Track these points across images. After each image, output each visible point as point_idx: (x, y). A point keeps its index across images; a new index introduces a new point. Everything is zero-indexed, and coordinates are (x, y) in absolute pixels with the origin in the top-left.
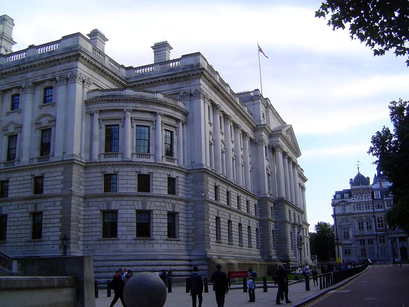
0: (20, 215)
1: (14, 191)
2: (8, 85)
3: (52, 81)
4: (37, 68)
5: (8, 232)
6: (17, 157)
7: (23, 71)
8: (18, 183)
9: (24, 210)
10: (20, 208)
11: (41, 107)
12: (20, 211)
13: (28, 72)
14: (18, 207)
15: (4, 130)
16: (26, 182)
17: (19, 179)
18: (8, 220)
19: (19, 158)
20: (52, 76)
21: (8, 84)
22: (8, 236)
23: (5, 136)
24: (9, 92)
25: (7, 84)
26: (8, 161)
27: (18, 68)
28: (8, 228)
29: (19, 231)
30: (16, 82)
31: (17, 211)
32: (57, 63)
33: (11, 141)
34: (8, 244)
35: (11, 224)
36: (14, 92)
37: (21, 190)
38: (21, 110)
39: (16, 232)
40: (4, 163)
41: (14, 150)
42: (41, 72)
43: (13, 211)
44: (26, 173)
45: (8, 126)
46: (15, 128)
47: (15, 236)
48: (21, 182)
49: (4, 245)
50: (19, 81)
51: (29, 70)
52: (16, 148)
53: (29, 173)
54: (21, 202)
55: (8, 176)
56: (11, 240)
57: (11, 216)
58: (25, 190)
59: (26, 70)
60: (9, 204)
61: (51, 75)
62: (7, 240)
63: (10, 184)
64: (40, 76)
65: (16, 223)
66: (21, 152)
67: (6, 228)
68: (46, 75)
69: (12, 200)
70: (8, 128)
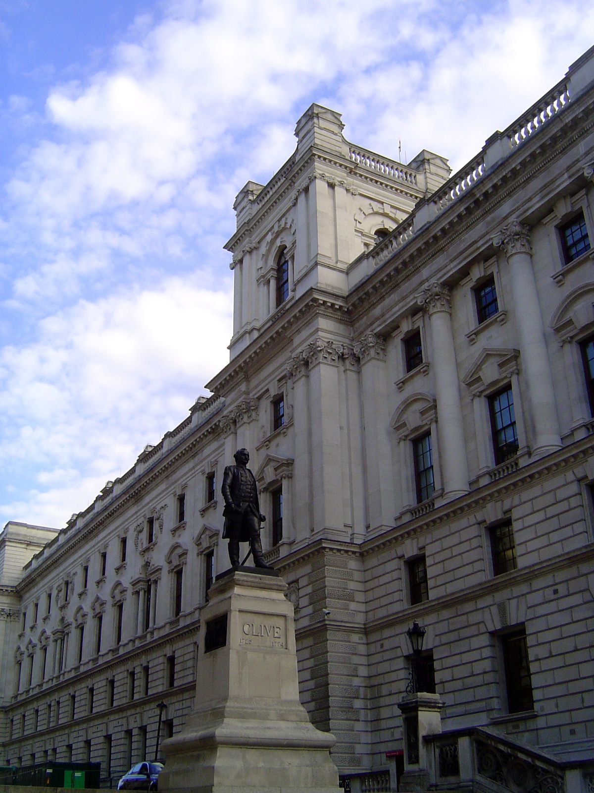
0: (564, 618)
1: (532, 545)
2: (455, 263)
3: (573, 195)
4: (521, 178)
5: (536, 681)
6: (520, 446)
7: (487, 206)
8: (540, 516)
9: (576, 599)
10: (561, 594)
11: (560, 279)
12: (565, 603)
13: (499, 203)
14: (556, 592)
15: (469, 385)
16: (563, 506)
17: (540, 503)
18: (530, 641)
19: (528, 447)
20: (570, 177)
21: (455, 258)
22: (537, 695)
23: (477, 400)
24: (464, 281)
25: (451, 261)
26: (497, 463)
27: (469, 202)
28: (533, 667)
29: (572, 673)
30: (475, 242)
31: (552, 606)
32: (574, 134)
33: (497, 409)
34: (541, 722)
35: (542, 652)
36: (477, 273)
37: (554, 537)
38: (505, 313)
39: (560, 676)
40: (489, 473)
41: (509, 432)
42: (536, 184)
43: (541, 610)
44: (558, 480)
45: (479, 368)
46: (501, 365)
47: (560, 690)
48: (551, 511)
49: (531, 724)
50: (482, 237)
51: (502, 193)
52: (513, 424)
53: (570, 476)
54: (561, 576)
55: (507, 505)
56: (549, 706)
57: (539, 624)
58: (567, 532)
59: (494, 200)
60: (524, 588)
61: (566, 176)
62: (537, 706)
63: (516, 526)
64: (536, 194)
65: (556, 648)
66: (531, 430)
67: (528, 669)
68: (552, 181)
69: (533, 573)
70: (481, 374)
